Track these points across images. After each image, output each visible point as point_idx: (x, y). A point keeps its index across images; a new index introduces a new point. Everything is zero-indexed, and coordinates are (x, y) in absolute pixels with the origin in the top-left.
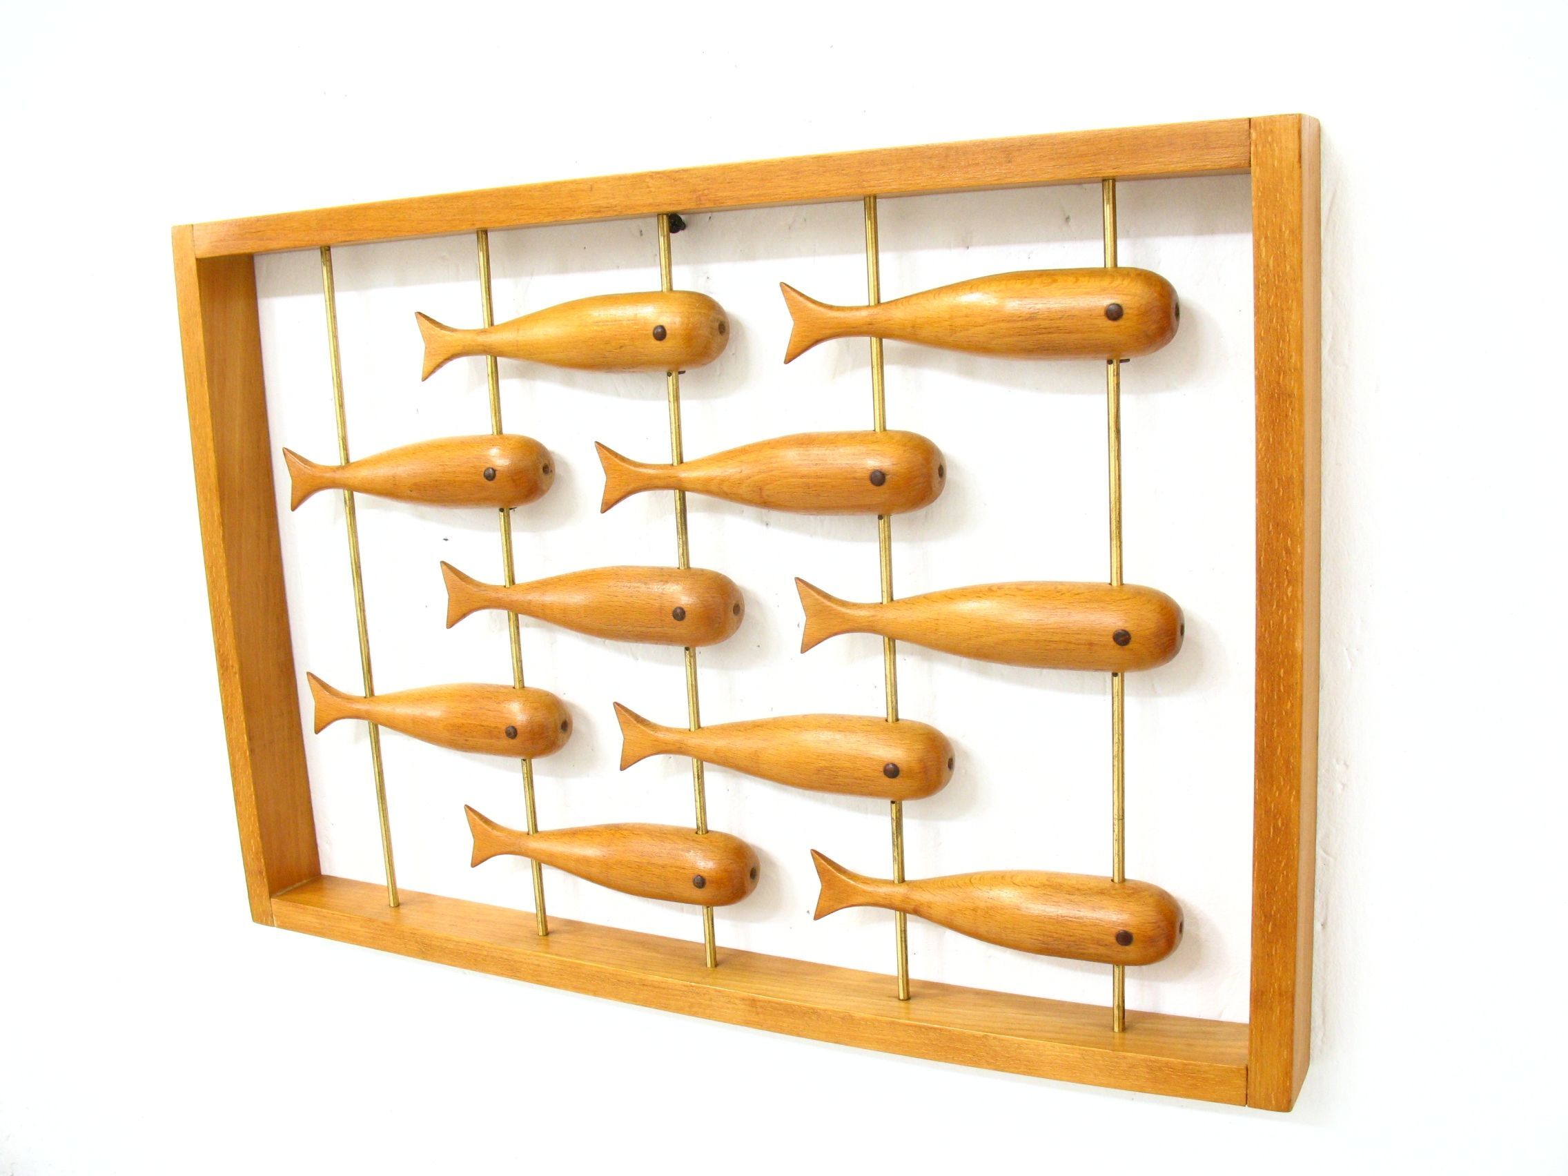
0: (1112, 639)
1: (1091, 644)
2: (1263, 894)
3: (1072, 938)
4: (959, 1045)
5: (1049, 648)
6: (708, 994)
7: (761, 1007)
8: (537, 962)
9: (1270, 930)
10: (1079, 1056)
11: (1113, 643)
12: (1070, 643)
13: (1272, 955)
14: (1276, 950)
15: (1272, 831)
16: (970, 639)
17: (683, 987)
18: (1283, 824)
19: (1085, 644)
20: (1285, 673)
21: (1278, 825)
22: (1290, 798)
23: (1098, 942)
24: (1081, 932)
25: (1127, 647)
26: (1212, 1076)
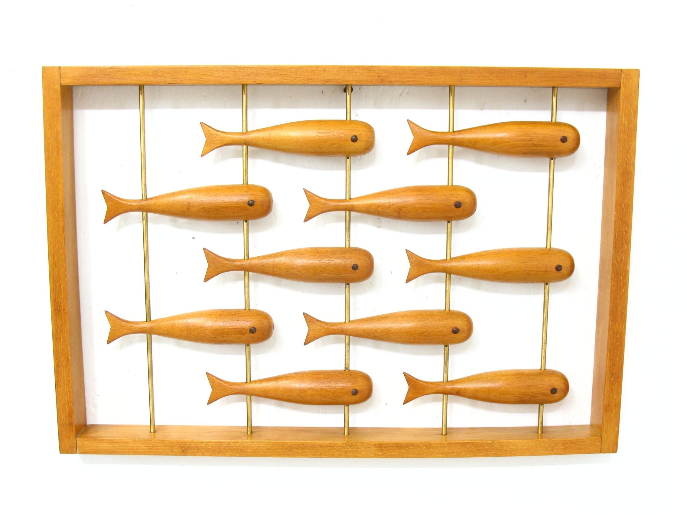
0: (555, 269)
1: (546, 271)
2: (611, 366)
3: (532, 394)
4: (480, 448)
5: (528, 274)
6: (357, 446)
7: (385, 447)
8: (258, 446)
9: (613, 380)
10: (534, 444)
11: (555, 270)
12: (537, 271)
13: (613, 389)
14: (615, 388)
15: (615, 340)
16: (494, 272)
17: (343, 444)
18: (619, 337)
19: (544, 271)
20: (623, 278)
21: (617, 338)
22: (623, 326)
23: (543, 394)
24: (536, 391)
25: (560, 272)
26: (588, 443)
